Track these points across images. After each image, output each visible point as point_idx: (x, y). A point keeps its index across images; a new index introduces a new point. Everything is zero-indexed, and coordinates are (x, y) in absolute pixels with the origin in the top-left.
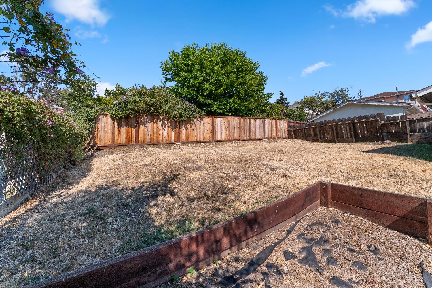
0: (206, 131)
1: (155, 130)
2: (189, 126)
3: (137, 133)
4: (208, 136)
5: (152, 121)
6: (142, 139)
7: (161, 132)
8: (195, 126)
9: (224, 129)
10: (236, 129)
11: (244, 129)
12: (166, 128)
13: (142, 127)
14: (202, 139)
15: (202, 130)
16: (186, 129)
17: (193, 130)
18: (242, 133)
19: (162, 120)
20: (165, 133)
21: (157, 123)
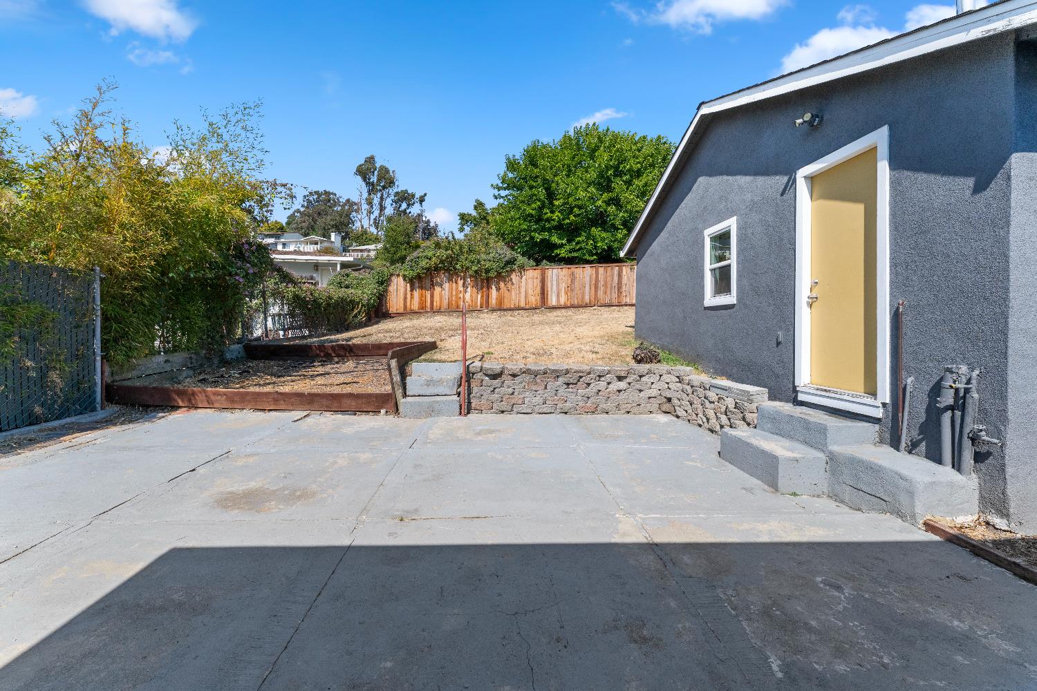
0: (530, 292)
1: (454, 293)
2: (502, 284)
3: (432, 296)
4: (534, 299)
5: (450, 280)
6: (438, 305)
7: (461, 295)
8: (513, 284)
9: (563, 286)
10: (587, 287)
11: (605, 285)
12: (469, 290)
13: (438, 289)
14: (522, 304)
15: (523, 290)
16: (498, 289)
17: (509, 290)
18: (600, 293)
19: (464, 279)
20: (468, 296)
21: (456, 283)
